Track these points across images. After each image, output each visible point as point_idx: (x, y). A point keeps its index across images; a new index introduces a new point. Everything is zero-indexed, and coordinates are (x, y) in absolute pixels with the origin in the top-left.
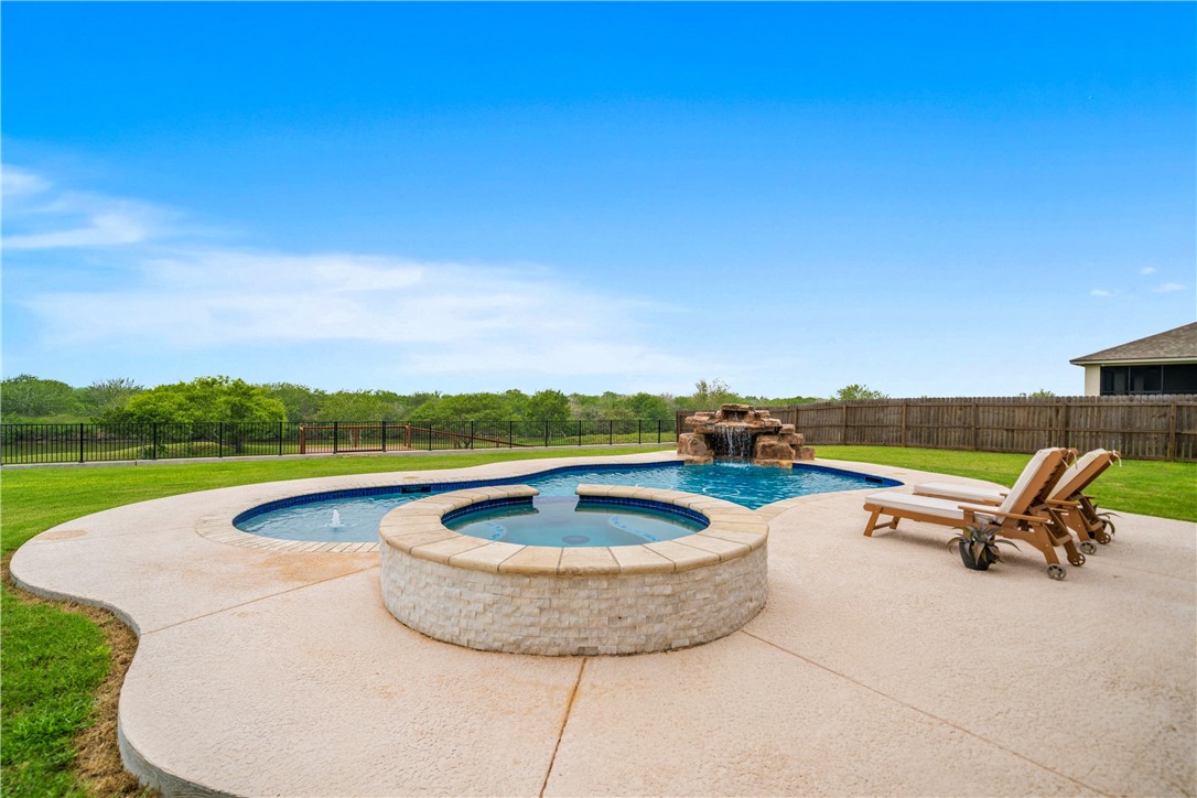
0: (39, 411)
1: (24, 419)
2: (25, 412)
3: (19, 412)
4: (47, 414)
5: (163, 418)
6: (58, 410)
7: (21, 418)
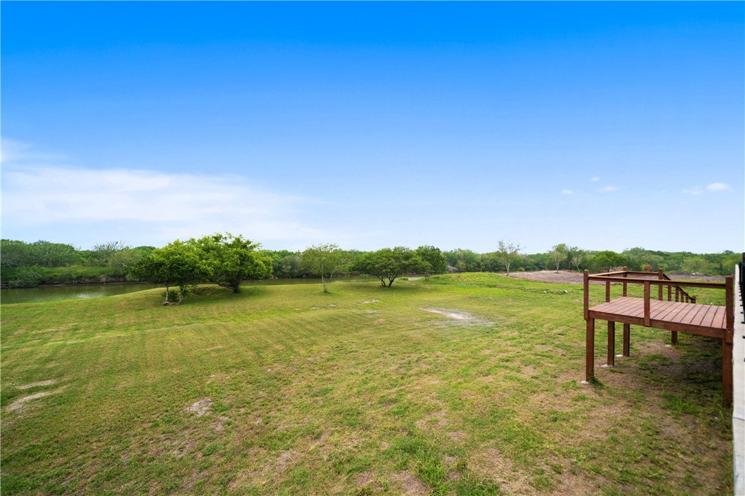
0: (56, 263)
1: (46, 269)
2: (47, 265)
3: (41, 264)
4: (64, 266)
5: (190, 266)
6: (71, 263)
7: (43, 268)
